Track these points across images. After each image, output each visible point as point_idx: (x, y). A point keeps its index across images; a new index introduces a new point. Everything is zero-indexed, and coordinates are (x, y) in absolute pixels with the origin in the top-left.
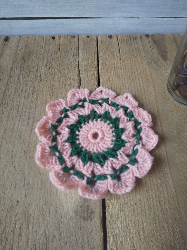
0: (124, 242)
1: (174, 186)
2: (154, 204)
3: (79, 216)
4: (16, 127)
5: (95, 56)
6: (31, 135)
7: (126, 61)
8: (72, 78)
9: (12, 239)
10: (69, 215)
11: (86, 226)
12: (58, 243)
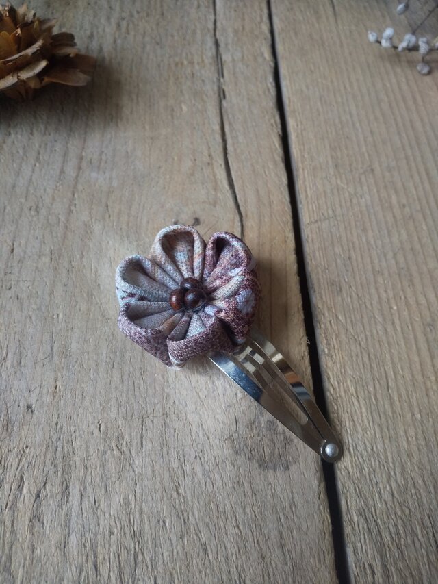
0: (406, 540)
3: (243, 455)
6: (73, 208)
8: (197, 59)
9: (8, 535)
10: (209, 452)
11: (271, 490)
12: (177, 546)
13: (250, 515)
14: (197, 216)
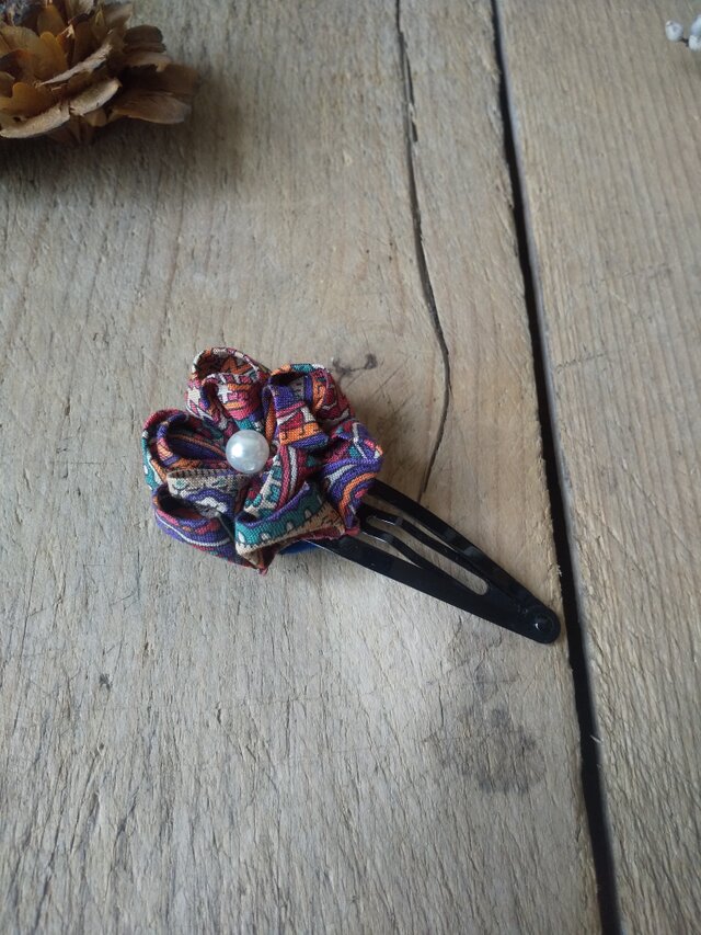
3: (453, 767)
4: (79, 290)
6: (165, 336)
9: (76, 891)
10: (398, 760)
11: (500, 824)
12: (347, 914)
13: (465, 866)
14: (372, 353)
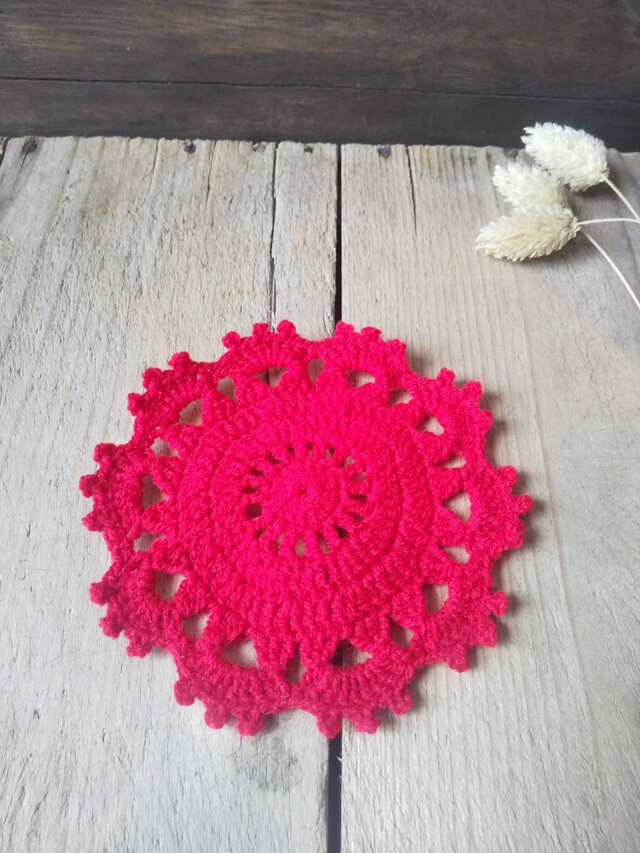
1: (584, 679)
2: (512, 741)
4: (43, 450)
5: (328, 214)
7: (434, 238)
8: (247, 287)
10: (210, 768)
11: (269, 812)
13: (244, 838)
